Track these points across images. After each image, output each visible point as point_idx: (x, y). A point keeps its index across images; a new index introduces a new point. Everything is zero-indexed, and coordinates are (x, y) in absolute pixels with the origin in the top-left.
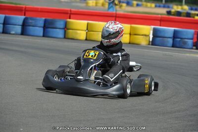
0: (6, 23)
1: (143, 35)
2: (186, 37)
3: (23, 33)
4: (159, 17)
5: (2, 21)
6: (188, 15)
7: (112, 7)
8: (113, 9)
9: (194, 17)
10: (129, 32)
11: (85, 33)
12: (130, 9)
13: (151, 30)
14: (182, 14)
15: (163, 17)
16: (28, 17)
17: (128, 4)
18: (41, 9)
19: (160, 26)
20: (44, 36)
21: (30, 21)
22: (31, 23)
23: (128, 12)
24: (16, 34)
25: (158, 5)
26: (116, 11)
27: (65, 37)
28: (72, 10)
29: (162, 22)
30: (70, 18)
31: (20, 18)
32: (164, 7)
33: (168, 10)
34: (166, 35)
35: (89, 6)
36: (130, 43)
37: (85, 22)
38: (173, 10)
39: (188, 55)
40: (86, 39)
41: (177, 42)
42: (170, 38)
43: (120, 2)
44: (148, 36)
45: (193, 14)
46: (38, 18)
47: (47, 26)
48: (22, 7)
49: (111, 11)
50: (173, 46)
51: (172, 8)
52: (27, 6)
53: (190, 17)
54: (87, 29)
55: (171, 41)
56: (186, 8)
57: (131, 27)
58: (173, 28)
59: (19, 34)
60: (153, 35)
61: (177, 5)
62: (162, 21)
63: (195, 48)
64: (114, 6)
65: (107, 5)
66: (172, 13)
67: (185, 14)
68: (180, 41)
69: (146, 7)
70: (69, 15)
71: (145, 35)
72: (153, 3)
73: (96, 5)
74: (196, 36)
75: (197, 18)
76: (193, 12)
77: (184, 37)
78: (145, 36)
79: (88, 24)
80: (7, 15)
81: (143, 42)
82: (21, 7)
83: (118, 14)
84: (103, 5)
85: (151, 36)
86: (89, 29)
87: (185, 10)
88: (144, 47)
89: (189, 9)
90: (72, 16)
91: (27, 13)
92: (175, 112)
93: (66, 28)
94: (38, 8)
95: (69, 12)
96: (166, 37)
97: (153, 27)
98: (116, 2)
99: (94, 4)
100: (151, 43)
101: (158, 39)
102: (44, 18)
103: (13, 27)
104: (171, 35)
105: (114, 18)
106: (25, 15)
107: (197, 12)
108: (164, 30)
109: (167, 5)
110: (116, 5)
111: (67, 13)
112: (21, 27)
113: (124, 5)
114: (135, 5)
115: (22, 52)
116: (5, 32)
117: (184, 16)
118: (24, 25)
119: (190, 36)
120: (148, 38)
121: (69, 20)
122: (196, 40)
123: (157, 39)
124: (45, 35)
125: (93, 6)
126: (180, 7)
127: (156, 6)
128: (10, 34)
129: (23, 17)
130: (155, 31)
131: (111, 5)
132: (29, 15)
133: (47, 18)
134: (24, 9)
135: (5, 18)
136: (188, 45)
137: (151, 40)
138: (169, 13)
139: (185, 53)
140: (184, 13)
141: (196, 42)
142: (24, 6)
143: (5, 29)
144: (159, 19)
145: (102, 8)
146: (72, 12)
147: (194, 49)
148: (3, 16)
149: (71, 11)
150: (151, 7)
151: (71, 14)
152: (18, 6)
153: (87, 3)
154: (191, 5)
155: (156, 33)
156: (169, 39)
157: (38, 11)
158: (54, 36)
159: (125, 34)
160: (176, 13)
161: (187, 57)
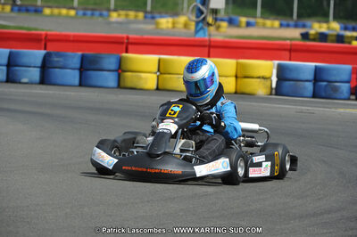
0: (12, 63)
1: (259, 78)
2: (338, 79)
3: (44, 80)
4: (287, 45)
5: (5, 61)
6: (340, 39)
7: (202, 28)
8: (204, 33)
9: (350, 43)
10: (234, 73)
11: (155, 76)
12: (234, 32)
13: (273, 68)
14: (330, 38)
16: (52, 51)
17: (231, 22)
18: (74, 36)
19: (290, 60)
20: (81, 85)
21: (56, 59)
22: (58, 61)
23: (231, 37)
24: (31, 83)
25: (284, 22)
26: (210, 35)
27: (119, 86)
28: (131, 36)
29: (292, 54)
30: (127, 52)
31: (37, 54)
32: (296, 26)
33: (303, 31)
34: (302, 77)
35: (162, 29)
36: (236, 93)
37: (155, 58)
38: (312, 32)
39: (342, 110)
40: (157, 89)
41: (322, 87)
42: (308, 81)
43: (216, 20)
44: (270, 78)
45: (348, 37)
46: (70, 54)
47: (87, 67)
48: (41, 35)
49: (201, 36)
50: (315, 96)
51: (311, 27)
52: (49, 33)
53: (343, 42)
54: (159, 70)
55: (310, 86)
56: (335, 27)
57: (237, 63)
58: (314, 64)
59: (36, 84)
60: (278, 76)
61: (319, 22)
62: (293, 51)
63: (353, 97)
64: (206, 28)
65: (192, 26)
66: (311, 37)
67: (334, 38)
68: (326, 86)
69: (264, 26)
70: (124, 46)
71: (264, 78)
72: (275, 19)
73: (174, 27)
74: (354, 76)
75: (355, 43)
76: (348, 34)
77: (333, 78)
78: (262, 80)
79: (159, 60)
80: (13, 50)
81: (261, 89)
82: (37, 35)
83: (214, 42)
84: (186, 26)
85: (274, 79)
86: (161, 70)
87: (334, 30)
88: (261, 99)
89: (341, 29)
90: (130, 47)
91: (49, 44)
92: (322, 214)
93: (120, 69)
94: (69, 36)
95: (126, 41)
96: (301, 81)
97: (277, 62)
98: (210, 20)
99: (170, 25)
100: (274, 92)
101: (287, 83)
102: (80, 53)
103: (25, 71)
104: (311, 77)
105: (206, 49)
106: (45, 49)
107: (355, 34)
108: (297, 69)
109: (301, 22)
110: (209, 25)
111: (122, 43)
112: (38, 69)
113: (224, 24)
114: (244, 24)
115: (42, 114)
116: (11, 79)
117: (332, 42)
118: (45, 66)
119: (345, 77)
120: (268, 83)
121: (124, 55)
122: (354, 83)
123: (285, 85)
124: (83, 83)
125: (168, 28)
126: (325, 25)
127: (281, 25)
128: (20, 83)
129: (43, 52)
130: (281, 69)
131: (201, 25)
132: (52, 48)
133: (86, 53)
134: (43, 37)
135: (11, 55)
136: (342, 93)
137: (274, 85)
138: (305, 36)
139: (336, 108)
140: (332, 35)
141: (356, 88)
142: (43, 32)
143: (10, 76)
144: (289, 47)
145: (185, 31)
146: (130, 41)
147: (353, 100)
148: (6, 51)
149: (128, 38)
150: (272, 28)
151: (128, 43)
152: (33, 32)
153: (157, 24)
154: (345, 21)
155: (282, 73)
156: (307, 83)
157: (69, 41)
158: (99, 84)
159: (226, 76)
160: (318, 36)
161: (340, 114)
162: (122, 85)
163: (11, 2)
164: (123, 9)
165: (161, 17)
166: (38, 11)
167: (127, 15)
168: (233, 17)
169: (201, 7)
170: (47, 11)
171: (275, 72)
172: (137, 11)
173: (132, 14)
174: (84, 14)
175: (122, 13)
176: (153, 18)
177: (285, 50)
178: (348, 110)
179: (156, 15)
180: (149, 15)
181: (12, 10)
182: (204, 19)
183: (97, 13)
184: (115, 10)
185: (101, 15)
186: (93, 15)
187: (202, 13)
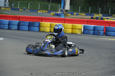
0: (9, 24)
1: (78, 29)
6: (102, 19)
7: (63, 15)
9: (104, 20)
10: (71, 28)
11: (49, 28)
14: (99, 18)
15: (89, 20)
16: (21, 21)
17: (72, 14)
18: (27, 17)
21: (22, 23)
23: (72, 18)
24: (15, 30)
25: (87, 14)
28: (43, 17)
29: (88, 23)
30: (42, 21)
31: (16, 22)
32: (90, 15)
33: (92, 16)
34: (90, 29)
36: (72, 33)
39: (101, 38)
40: (50, 32)
41: (96, 32)
42: (92, 30)
43: (67, 13)
44: (81, 29)
45: (104, 18)
46: (26, 22)
47: (30, 25)
49: (63, 17)
50: (94, 34)
51: (94, 16)
52: (20, 16)
54: (50, 27)
55: (92, 32)
57: (72, 25)
58: (94, 25)
60: (84, 29)
61: (96, 14)
63: (104, 35)
66: (94, 18)
67: (100, 19)
68: (97, 32)
69: (81, 15)
70: (41, 20)
71: (80, 29)
72: (84, 13)
74: (105, 29)
77: (99, 30)
79: (51, 24)
80: (10, 20)
81: (79, 32)
83: (66, 19)
85: (83, 30)
87: (100, 16)
88: (79, 35)
89: (102, 16)
90: (43, 20)
91: (20, 19)
93: (39, 26)
94: (26, 17)
96: (90, 30)
97: (83, 25)
98: (65, 13)
100: (82, 33)
102: (29, 22)
103: (13, 26)
105: (64, 21)
107: (106, 17)
108: (89, 27)
111: (41, 19)
112: (17, 26)
113: (69, 14)
114: (75, 15)
116: (9, 29)
118: (19, 25)
119: (102, 29)
120: (81, 31)
121: (41, 22)
122: (105, 31)
123: (86, 31)
124: (29, 30)
126: (98, 15)
127: (86, 15)
128: (12, 30)
129: (18, 21)
133: (30, 21)
136: (101, 34)
137: (82, 31)
138: (92, 18)
141: (105, 32)
142: (18, 16)
143: (9, 27)
148: (8, 21)
149: (42, 18)
150: (83, 15)
151: (42, 19)
154: (104, 14)
157: (26, 18)
158: (34, 30)
159: (69, 29)
160: (95, 18)
161: (100, 39)
162: (40, 30)
163: (11, 7)
164: (42, 10)
165: (52, 12)
166: (18, 10)
167: (43, 12)
168: (72, 12)
169: (63, 9)
170: (20, 10)
171: (83, 27)
172: (46, 10)
173: (44, 11)
174: (31, 11)
175: (42, 11)
176: (50, 12)
177: (86, 21)
178: (103, 38)
179: (51, 11)
180: (49, 12)
181: (11, 9)
182: (63, 12)
183: (34, 11)
184: (40, 10)
185: (35, 11)
186: (33, 11)
187: (63, 11)
